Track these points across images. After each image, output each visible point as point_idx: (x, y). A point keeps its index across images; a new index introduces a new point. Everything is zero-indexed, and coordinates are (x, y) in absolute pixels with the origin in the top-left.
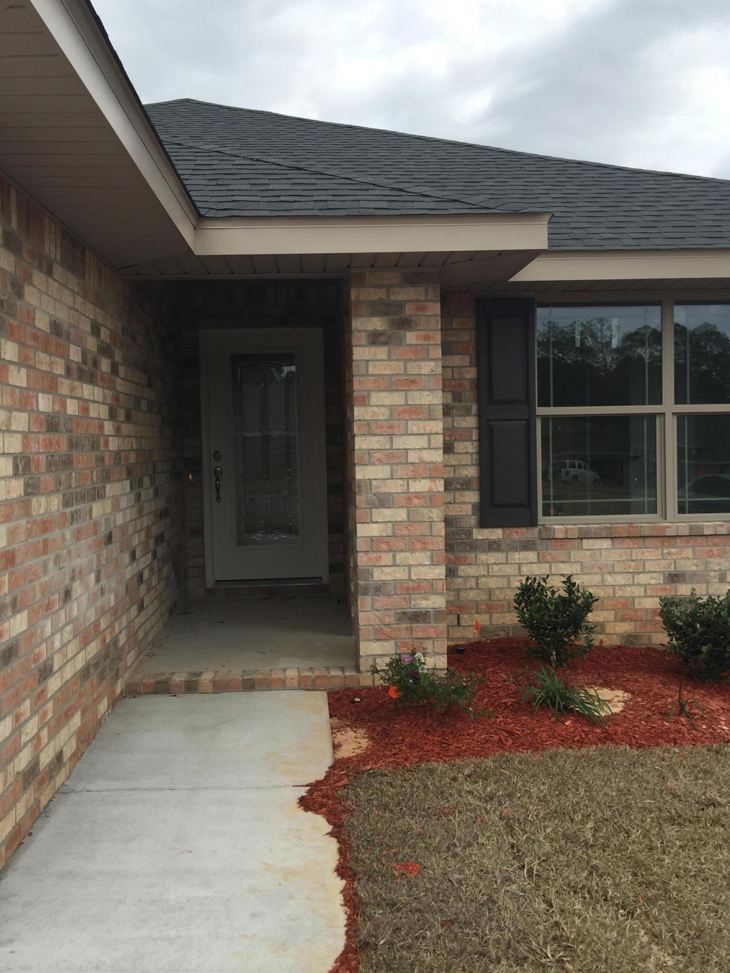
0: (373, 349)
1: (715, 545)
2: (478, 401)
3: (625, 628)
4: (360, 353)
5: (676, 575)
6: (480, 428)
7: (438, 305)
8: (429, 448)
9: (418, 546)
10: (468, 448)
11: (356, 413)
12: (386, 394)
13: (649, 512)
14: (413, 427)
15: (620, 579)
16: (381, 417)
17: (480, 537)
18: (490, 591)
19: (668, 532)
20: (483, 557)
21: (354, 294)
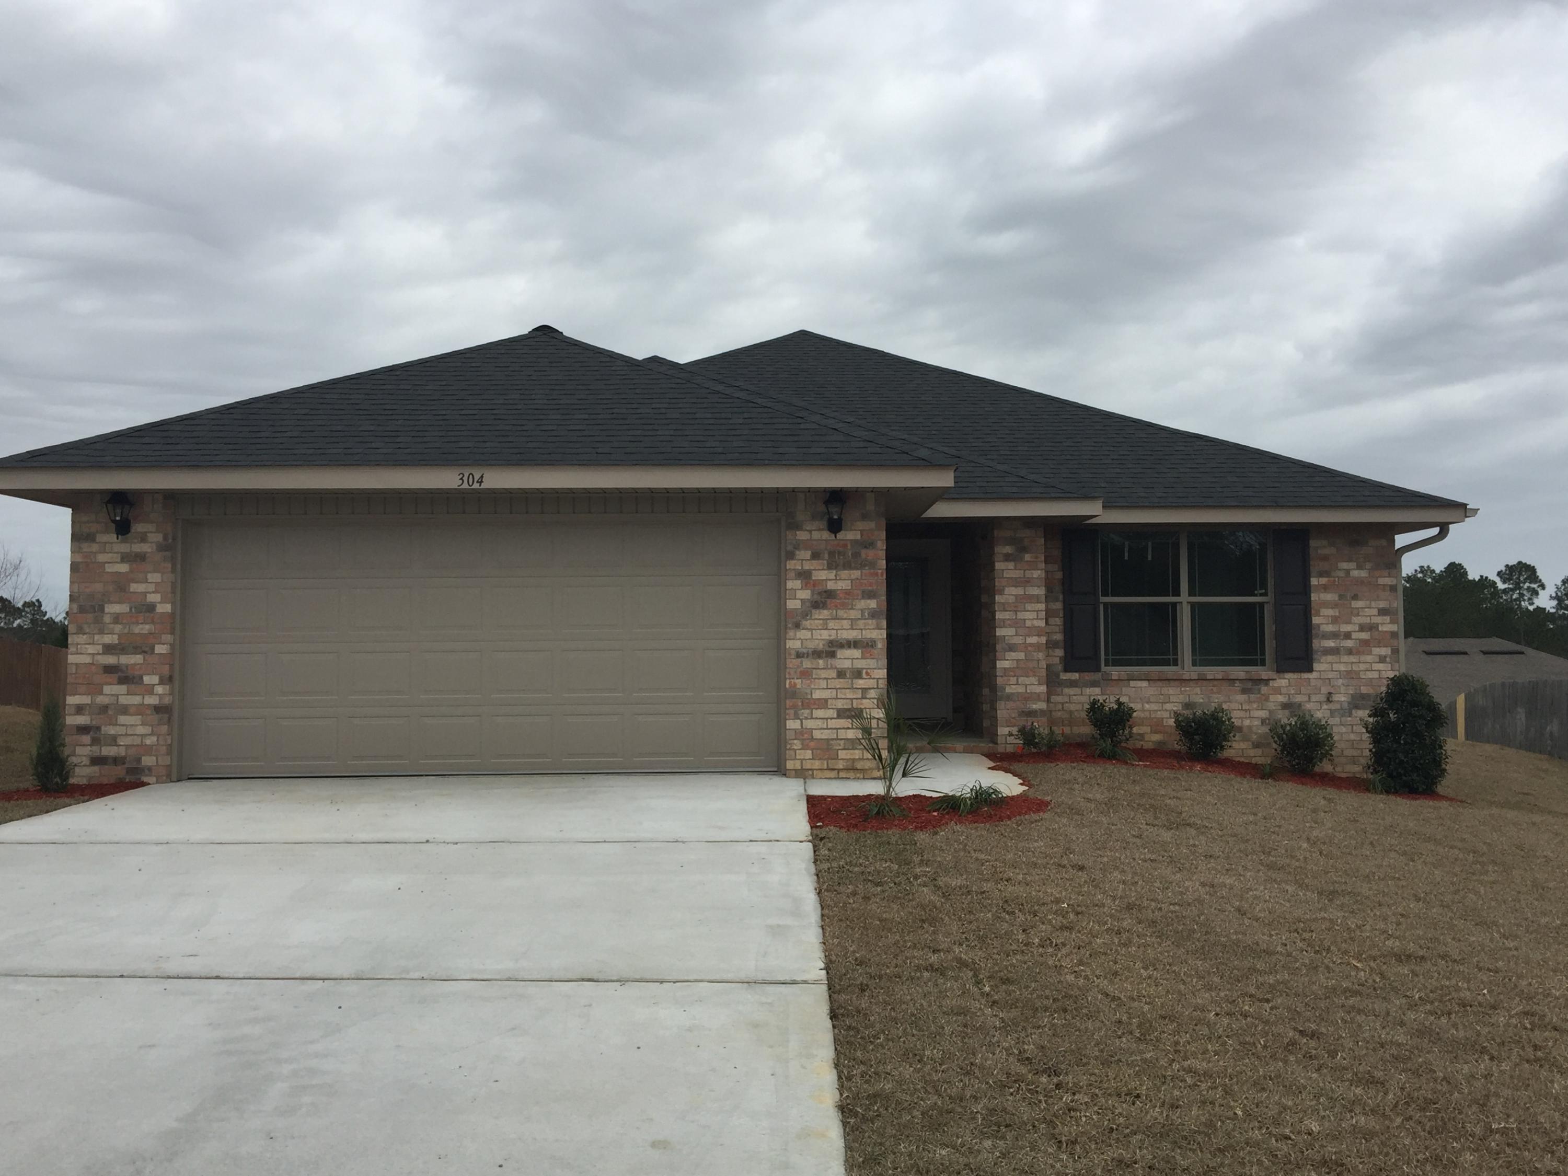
0: (1006, 563)
1: (1213, 686)
2: (1063, 593)
3: (1156, 737)
4: (999, 566)
5: (1189, 705)
6: (1064, 609)
7: (1043, 539)
8: (1037, 619)
9: (1031, 673)
10: (1058, 621)
11: (996, 598)
12: (1013, 588)
13: (1174, 665)
14: (1029, 607)
15: (1154, 707)
16: (1010, 601)
17: (1064, 678)
18: (1071, 712)
19: (1185, 677)
20: (1066, 690)
21: (996, 532)
